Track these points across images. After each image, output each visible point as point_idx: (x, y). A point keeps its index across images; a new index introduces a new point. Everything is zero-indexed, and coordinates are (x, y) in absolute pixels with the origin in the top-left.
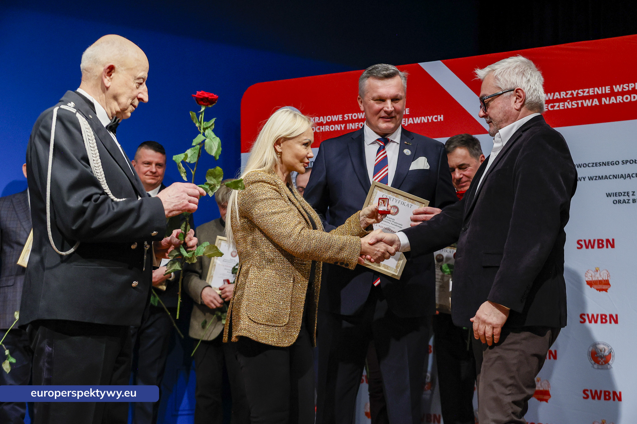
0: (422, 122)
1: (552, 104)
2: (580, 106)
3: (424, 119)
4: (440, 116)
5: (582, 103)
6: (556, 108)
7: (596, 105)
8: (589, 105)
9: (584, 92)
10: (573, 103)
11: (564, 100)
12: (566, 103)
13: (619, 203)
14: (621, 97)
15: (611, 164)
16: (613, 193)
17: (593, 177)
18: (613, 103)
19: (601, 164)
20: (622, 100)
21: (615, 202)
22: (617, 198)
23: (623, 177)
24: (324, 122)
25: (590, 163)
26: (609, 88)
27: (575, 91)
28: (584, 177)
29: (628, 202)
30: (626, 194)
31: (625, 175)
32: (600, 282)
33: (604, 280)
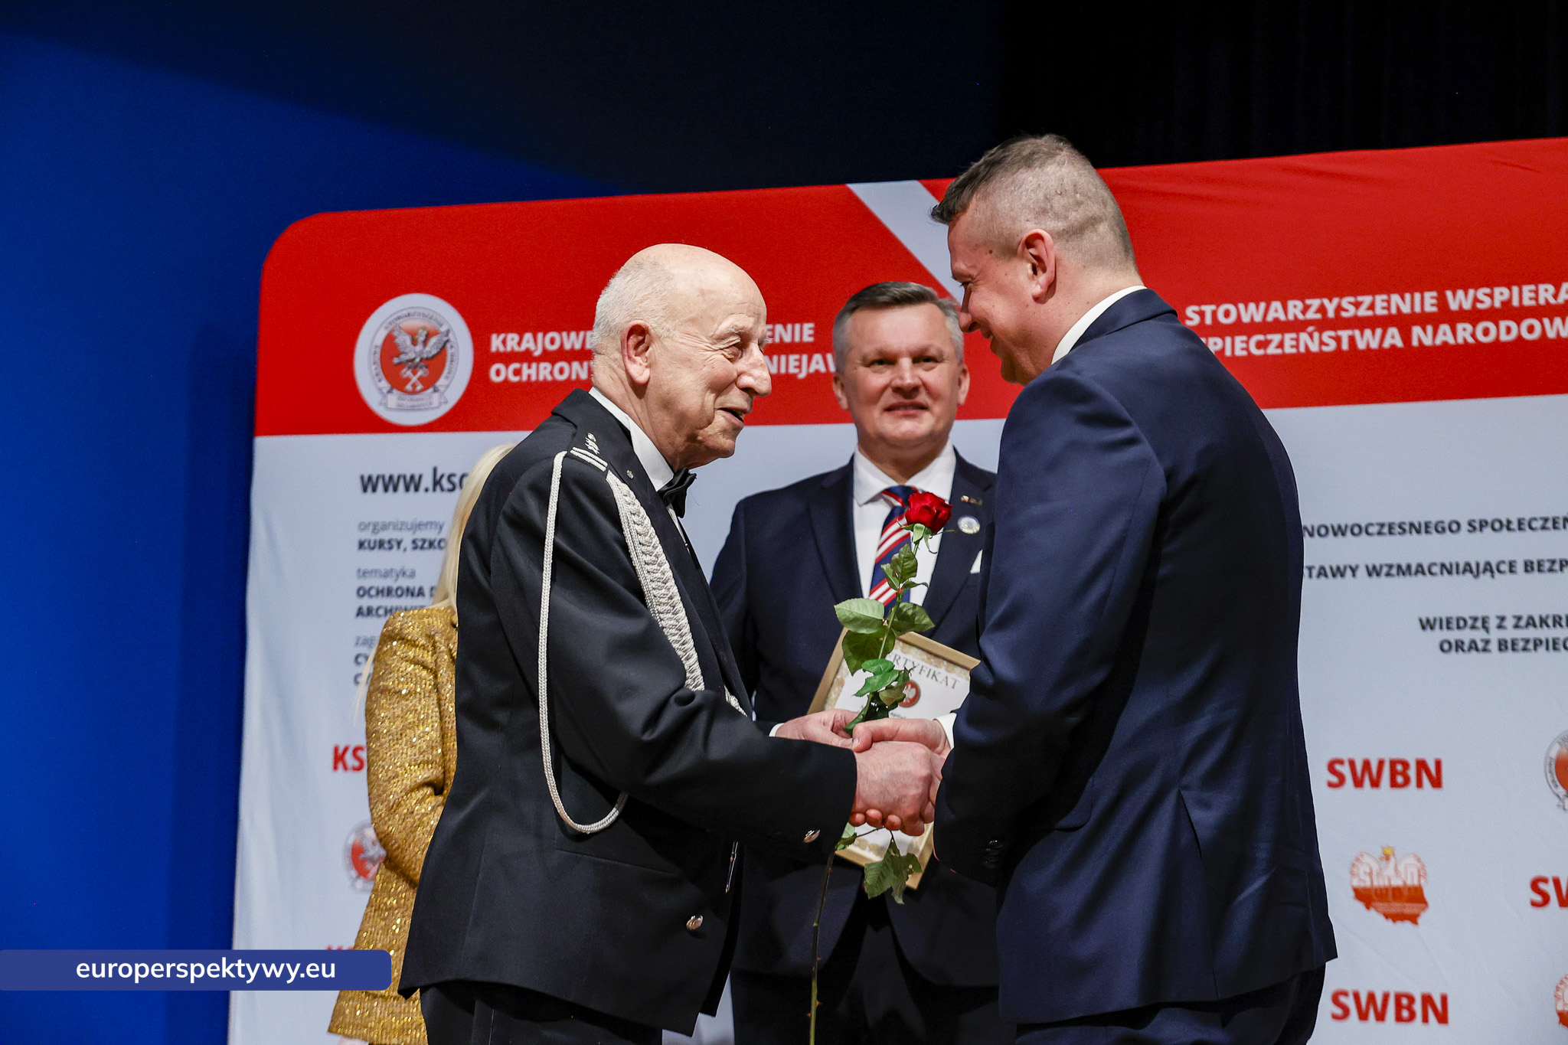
1: (1261, 337)
2: (1345, 346)
5: (1352, 339)
6: (1272, 350)
7: (1393, 347)
8: (1374, 345)
9: (1357, 305)
10: (1325, 337)
11: (1297, 326)
12: (1304, 337)
13: (1457, 650)
14: (1469, 327)
15: (1437, 531)
16: (1441, 620)
17: (1381, 567)
18: (1445, 344)
19: (1407, 527)
20: (1473, 335)
21: (1446, 646)
22: (1453, 635)
23: (1471, 571)
24: (536, 350)
25: (1372, 524)
26: (1432, 298)
27: (1331, 302)
28: (1354, 567)
29: (1484, 650)
30: (1479, 624)
31: (1478, 564)
32: (1397, 893)
33: (1409, 888)
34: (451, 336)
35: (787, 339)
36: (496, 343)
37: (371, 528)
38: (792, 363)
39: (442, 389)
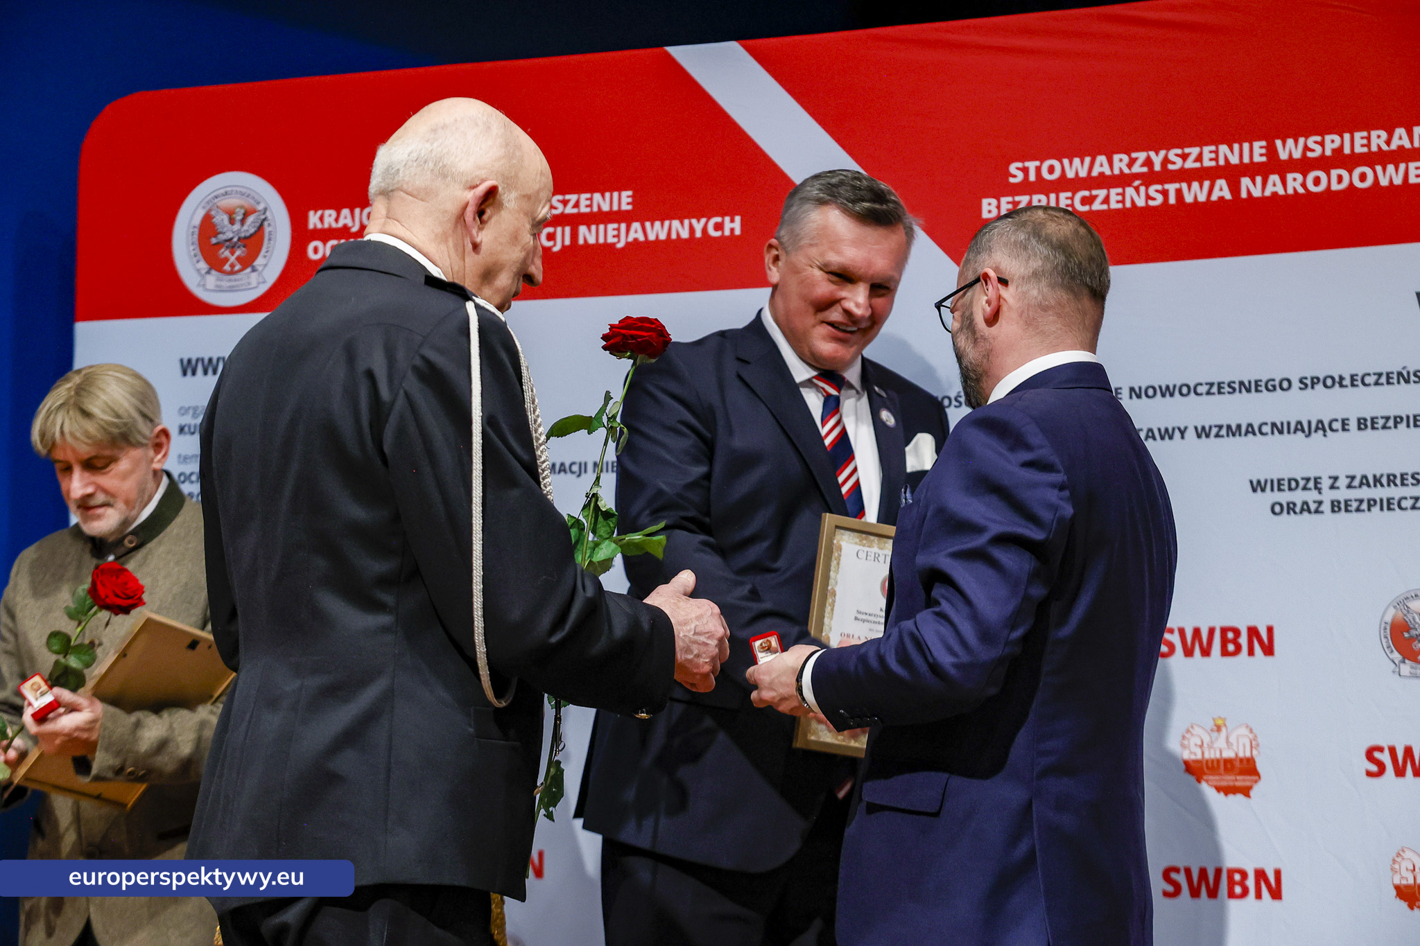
0: (674, 236)
1: (1086, 193)
2: (1172, 200)
3: (679, 229)
4: (732, 221)
5: (1179, 192)
6: (1097, 206)
7: (1221, 199)
8: (1202, 198)
9: (1184, 157)
10: (1152, 190)
11: (1123, 181)
12: (1130, 191)
13: (1288, 513)
14: (1299, 177)
15: (1267, 389)
16: (1272, 481)
17: (1210, 427)
18: (1275, 194)
19: (1236, 386)
20: (1304, 185)
21: (1277, 509)
22: (1285, 497)
23: (1303, 431)
24: (353, 226)
25: (1201, 384)
26: (1261, 147)
27: (1157, 154)
28: (1182, 429)
29: (1317, 511)
30: (1311, 484)
31: (1309, 423)
32: (1228, 765)
33: (1241, 760)
34: (268, 214)
35: (606, 208)
36: (313, 220)
37: (191, 412)
38: (611, 233)
39: (260, 269)
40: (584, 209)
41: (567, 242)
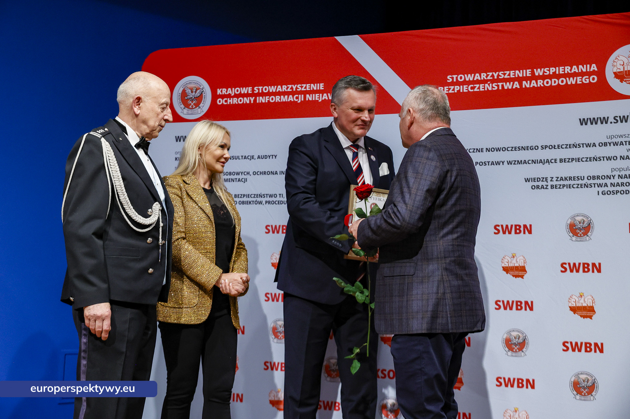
1: (472, 86)
2: (500, 88)
5: (503, 85)
6: (476, 90)
7: (516, 88)
8: (510, 88)
9: (504, 74)
10: (494, 85)
11: (484, 82)
12: (487, 85)
13: (537, 189)
14: (542, 81)
15: (531, 149)
16: (532, 178)
17: (512, 161)
18: (534, 87)
19: (521, 148)
20: (543, 84)
21: (533, 187)
22: (536, 184)
23: (542, 163)
24: (232, 94)
25: (509, 147)
26: (529, 71)
27: (496, 73)
28: (503, 162)
29: (546, 188)
30: (544, 180)
31: (544, 160)
32: (517, 268)
33: (521, 267)
34: (204, 89)
35: (315, 89)
36: (219, 92)
38: (317, 97)
39: (201, 107)
40: (308, 89)
41: (303, 100)
